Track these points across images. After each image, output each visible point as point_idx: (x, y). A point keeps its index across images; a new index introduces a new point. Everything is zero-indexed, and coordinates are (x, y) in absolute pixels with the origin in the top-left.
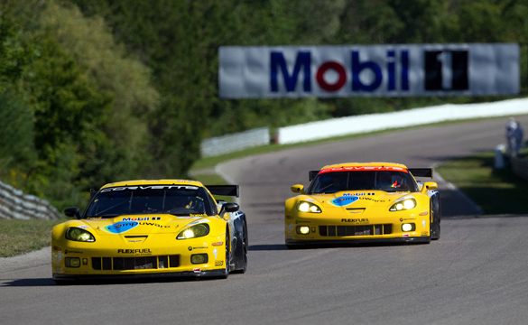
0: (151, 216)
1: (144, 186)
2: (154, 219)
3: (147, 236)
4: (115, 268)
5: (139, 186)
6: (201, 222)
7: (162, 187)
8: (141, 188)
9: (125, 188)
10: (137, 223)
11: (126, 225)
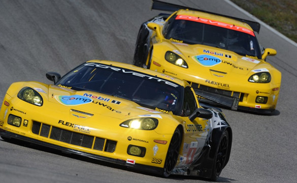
0: (112, 99)
1: (126, 70)
2: (114, 102)
3: (93, 115)
4: (51, 137)
5: (122, 69)
6: (153, 116)
7: (143, 76)
8: (124, 71)
9: (107, 67)
10: (90, 101)
11: (80, 99)
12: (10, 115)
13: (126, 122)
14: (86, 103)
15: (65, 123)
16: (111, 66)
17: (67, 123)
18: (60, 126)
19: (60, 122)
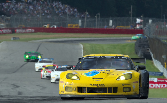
0: (106, 70)
3: (103, 78)
4: (88, 92)
5: (100, 56)
6: (128, 73)
7: (111, 57)
8: (102, 57)
9: (94, 57)
10: (99, 72)
11: (94, 73)
12: (66, 87)
13: (118, 78)
14: (98, 74)
15: (92, 85)
16: (95, 56)
17: (93, 84)
18: (91, 86)
19: (90, 84)
